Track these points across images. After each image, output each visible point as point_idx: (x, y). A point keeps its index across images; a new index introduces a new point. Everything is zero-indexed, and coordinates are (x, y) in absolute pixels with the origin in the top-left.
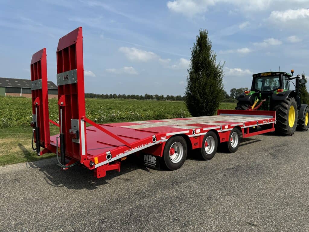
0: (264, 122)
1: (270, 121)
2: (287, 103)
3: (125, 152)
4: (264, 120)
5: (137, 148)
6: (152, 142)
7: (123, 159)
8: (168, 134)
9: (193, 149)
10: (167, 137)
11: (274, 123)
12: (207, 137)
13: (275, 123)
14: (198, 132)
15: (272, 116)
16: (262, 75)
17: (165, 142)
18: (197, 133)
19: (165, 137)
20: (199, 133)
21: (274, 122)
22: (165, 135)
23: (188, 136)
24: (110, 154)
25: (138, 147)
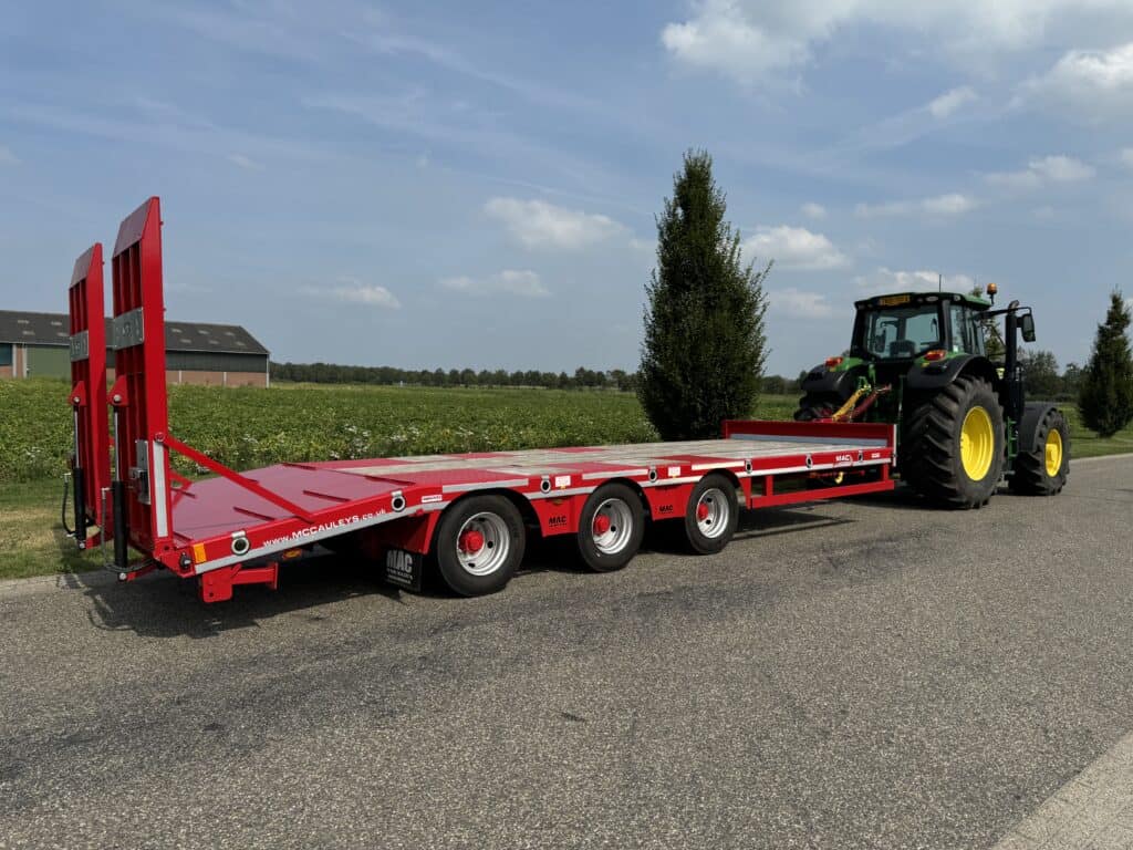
0: (838, 459)
1: (867, 455)
2: (955, 399)
3: (294, 534)
4: (842, 454)
5: (337, 523)
6: (389, 510)
7: (290, 555)
8: (447, 489)
9: (544, 535)
10: (446, 496)
11: (890, 464)
12: (600, 503)
13: (895, 464)
14: (563, 485)
15: (885, 442)
16: (882, 303)
17: (436, 511)
18: (559, 488)
19: (438, 498)
20: (567, 487)
21: (888, 460)
22: (437, 490)
23: (524, 497)
24: (244, 539)
25: (340, 521)
